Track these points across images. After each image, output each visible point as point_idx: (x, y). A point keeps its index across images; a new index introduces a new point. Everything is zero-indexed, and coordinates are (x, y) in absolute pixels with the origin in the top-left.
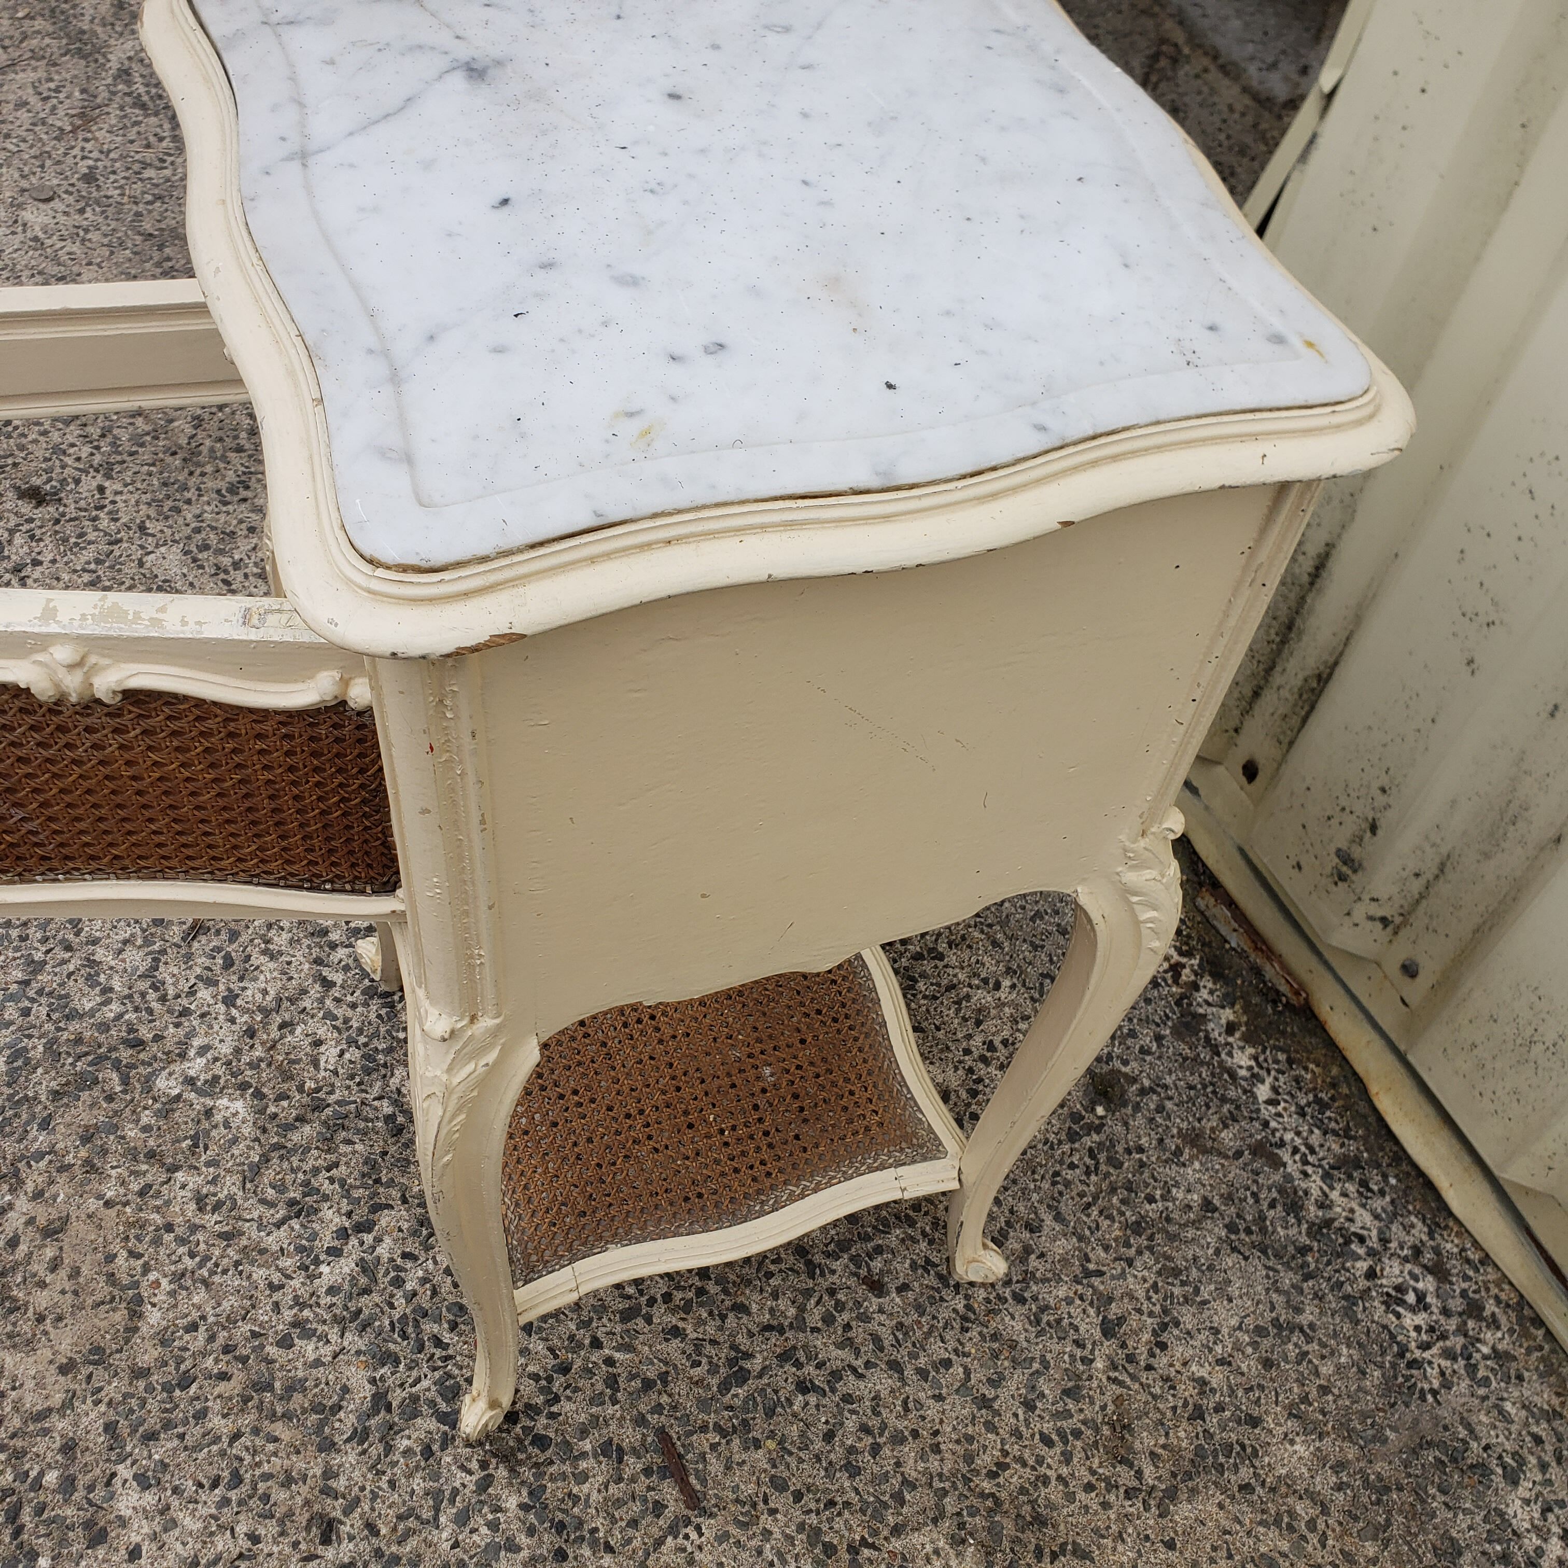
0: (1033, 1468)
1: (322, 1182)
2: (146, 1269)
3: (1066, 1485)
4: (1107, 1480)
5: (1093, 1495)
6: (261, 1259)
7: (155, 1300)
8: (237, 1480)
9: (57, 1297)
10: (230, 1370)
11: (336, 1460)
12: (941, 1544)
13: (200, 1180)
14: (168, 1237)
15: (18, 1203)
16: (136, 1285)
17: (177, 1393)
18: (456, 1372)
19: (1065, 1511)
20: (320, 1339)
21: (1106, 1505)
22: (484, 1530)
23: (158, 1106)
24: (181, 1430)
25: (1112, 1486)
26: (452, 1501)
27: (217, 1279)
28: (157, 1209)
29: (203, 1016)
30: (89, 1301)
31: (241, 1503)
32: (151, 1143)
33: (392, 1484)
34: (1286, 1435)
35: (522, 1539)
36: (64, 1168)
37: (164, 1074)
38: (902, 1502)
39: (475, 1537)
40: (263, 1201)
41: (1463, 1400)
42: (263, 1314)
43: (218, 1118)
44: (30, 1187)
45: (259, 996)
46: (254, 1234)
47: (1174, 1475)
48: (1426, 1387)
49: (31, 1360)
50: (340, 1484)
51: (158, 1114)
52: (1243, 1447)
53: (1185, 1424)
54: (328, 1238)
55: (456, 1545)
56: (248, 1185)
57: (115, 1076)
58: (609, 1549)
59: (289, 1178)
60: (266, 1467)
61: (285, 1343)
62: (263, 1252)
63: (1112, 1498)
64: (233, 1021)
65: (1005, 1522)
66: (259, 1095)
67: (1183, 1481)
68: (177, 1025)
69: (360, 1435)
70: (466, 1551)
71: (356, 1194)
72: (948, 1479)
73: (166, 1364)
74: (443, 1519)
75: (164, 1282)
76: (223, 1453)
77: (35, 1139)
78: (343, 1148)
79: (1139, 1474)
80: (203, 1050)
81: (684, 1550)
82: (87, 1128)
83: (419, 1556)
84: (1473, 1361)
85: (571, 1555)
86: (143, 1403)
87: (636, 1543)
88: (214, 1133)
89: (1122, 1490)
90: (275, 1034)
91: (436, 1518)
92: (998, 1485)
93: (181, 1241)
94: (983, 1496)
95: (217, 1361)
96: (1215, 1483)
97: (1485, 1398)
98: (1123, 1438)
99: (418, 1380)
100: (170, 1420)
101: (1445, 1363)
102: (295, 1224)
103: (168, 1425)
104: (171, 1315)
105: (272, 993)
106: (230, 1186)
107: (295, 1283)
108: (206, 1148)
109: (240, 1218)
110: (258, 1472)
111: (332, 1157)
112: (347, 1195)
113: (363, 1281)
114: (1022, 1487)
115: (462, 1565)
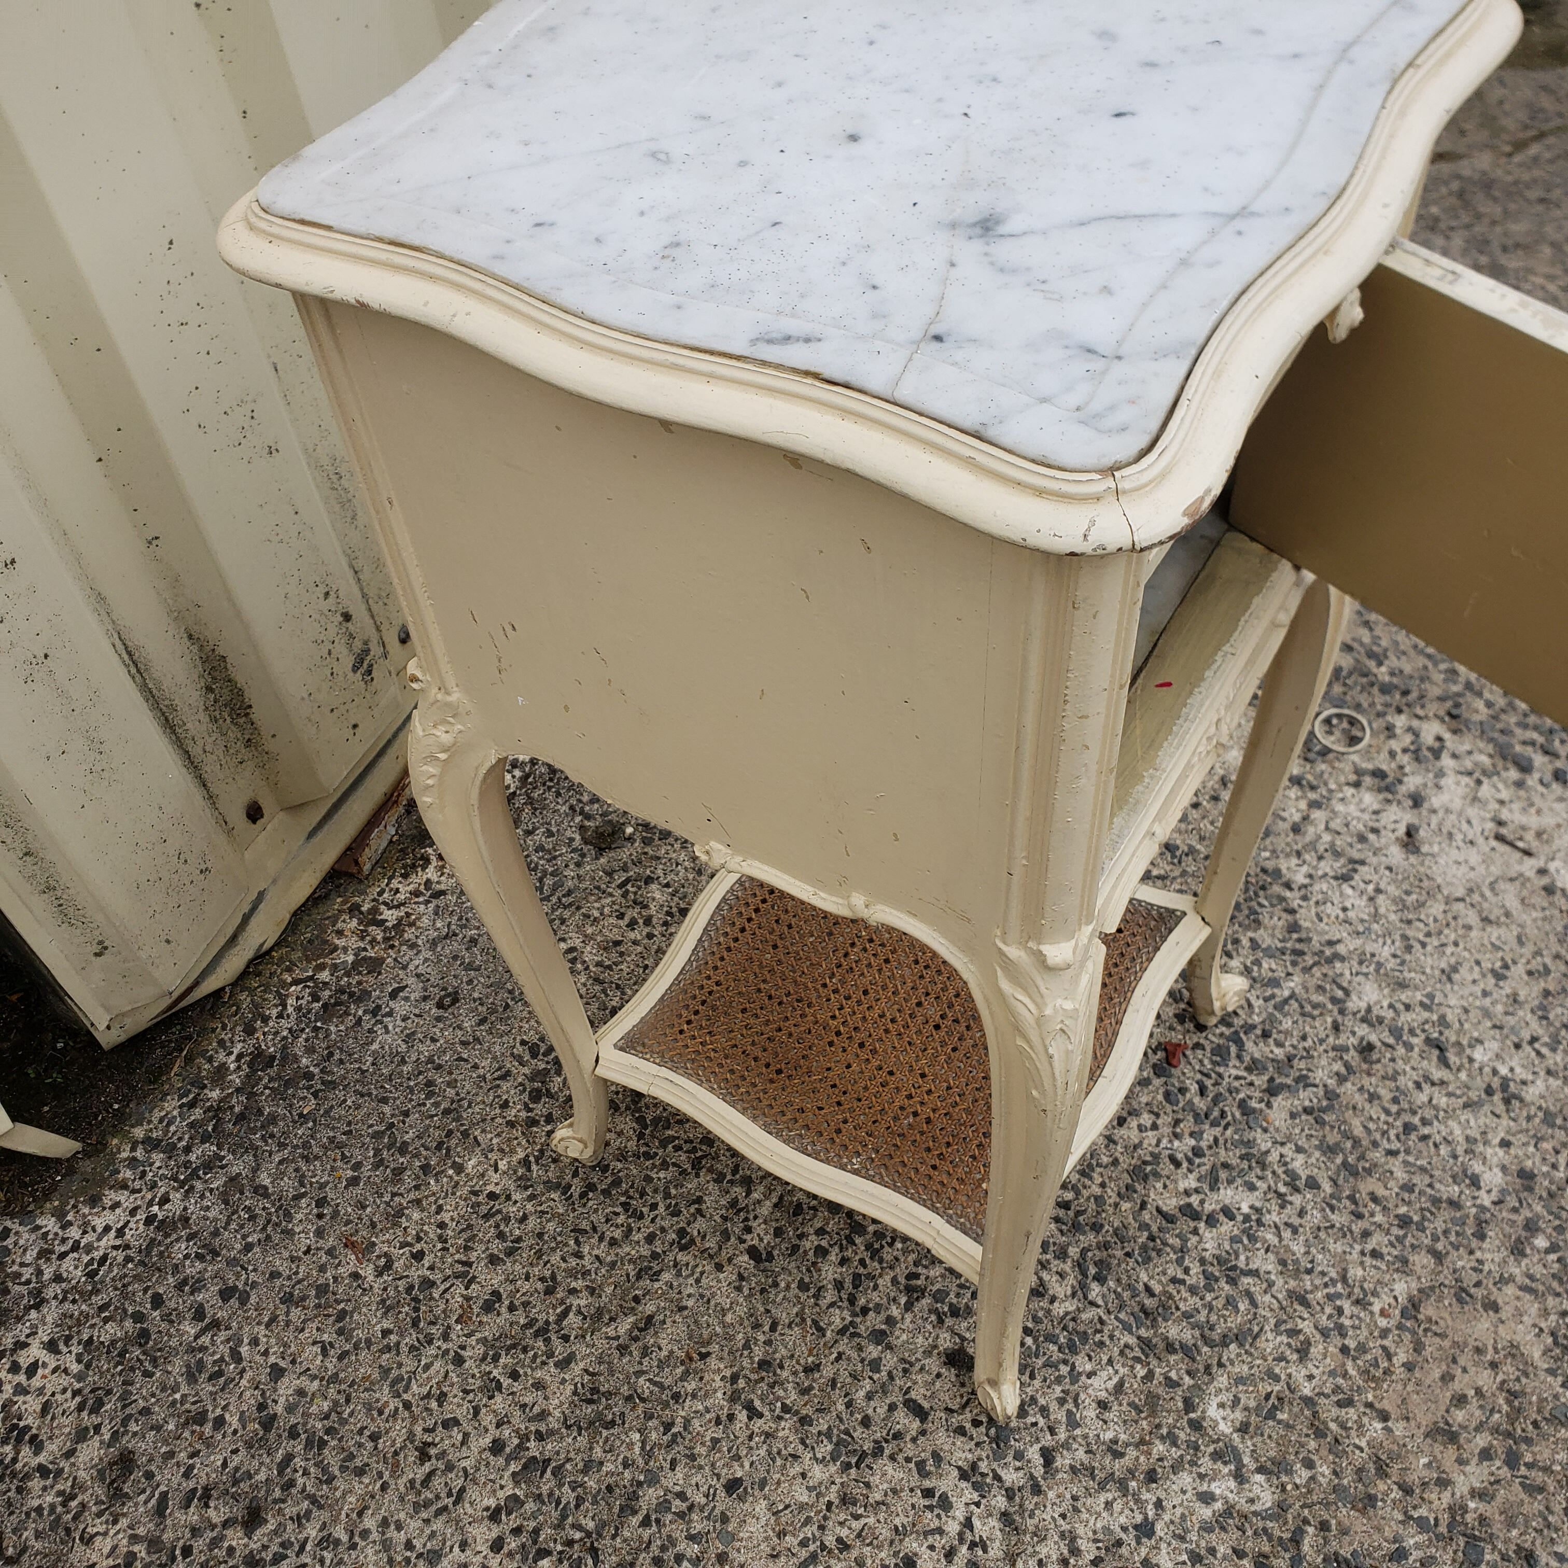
1: (1195, 1276)
2: (1384, 1333)
6: (1290, 1259)
7: (1392, 1301)
8: (1408, 1128)
9: (1472, 1370)
10: (1367, 1199)
11: (1332, 1082)
13: (1292, 1370)
14: (1352, 1344)
15: (1465, 1490)
16: (1400, 1327)
17: (1416, 1218)
18: (1206, 1062)
20: (1285, 1164)
22: (1265, 965)
23: (1284, 1479)
24: (1429, 1190)
26: (1273, 996)
27: (1334, 1275)
28: (1345, 1375)
29: (1182, 1538)
30: (1446, 1343)
31: (1414, 1113)
32: (1312, 1445)
33: (1304, 1038)
35: (1245, 942)
37: (1257, 1507)
39: (1274, 966)
40: (1254, 1303)
42: (1315, 1217)
43: (1239, 1415)
44: (1446, 1497)
45: (1117, 1507)
46: (1280, 1282)
49: (1517, 1338)
50: (1338, 1067)
51: (1290, 1472)
54: (1223, 1229)
55: (1289, 974)
56: (1256, 1329)
57: (1306, 1548)
59: (1220, 1303)
60: (1383, 1117)
61: (1312, 1184)
62: (1283, 1263)
64: (1159, 1504)
66: (1189, 1406)
68: (1212, 1551)
69: (1303, 1081)
70: (1286, 966)
71: (1177, 1242)
73: (1412, 1245)
74: (1286, 993)
75: (1376, 1308)
76: (1408, 1152)
77: (1417, 1546)
78: (1157, 1289)
80: (1207, 1498)
82: (1363, 1511)
83: (1317, 989)
86: (1446, 1232)
88: (1252, 1404)
90: (1132, 1453)
91: (1291, 997)
93: (1342, 1331)
95: (1372, 1215)
99: (1237, 1078)
100: (1433, 1204)
102: (1241, 1262)
103: (1436, 1201)
104: (1388, 1277)
105: (1103, 1497)
106: (1271, 1342)
107: (1274, 1217)
108: (1268, 1396)
109: (1282, 1308)
110: (1391, 1120)
111: (1171, 1289)
112: (1183, 1250)
113: (1223, 1175)
115: (1294, 964)
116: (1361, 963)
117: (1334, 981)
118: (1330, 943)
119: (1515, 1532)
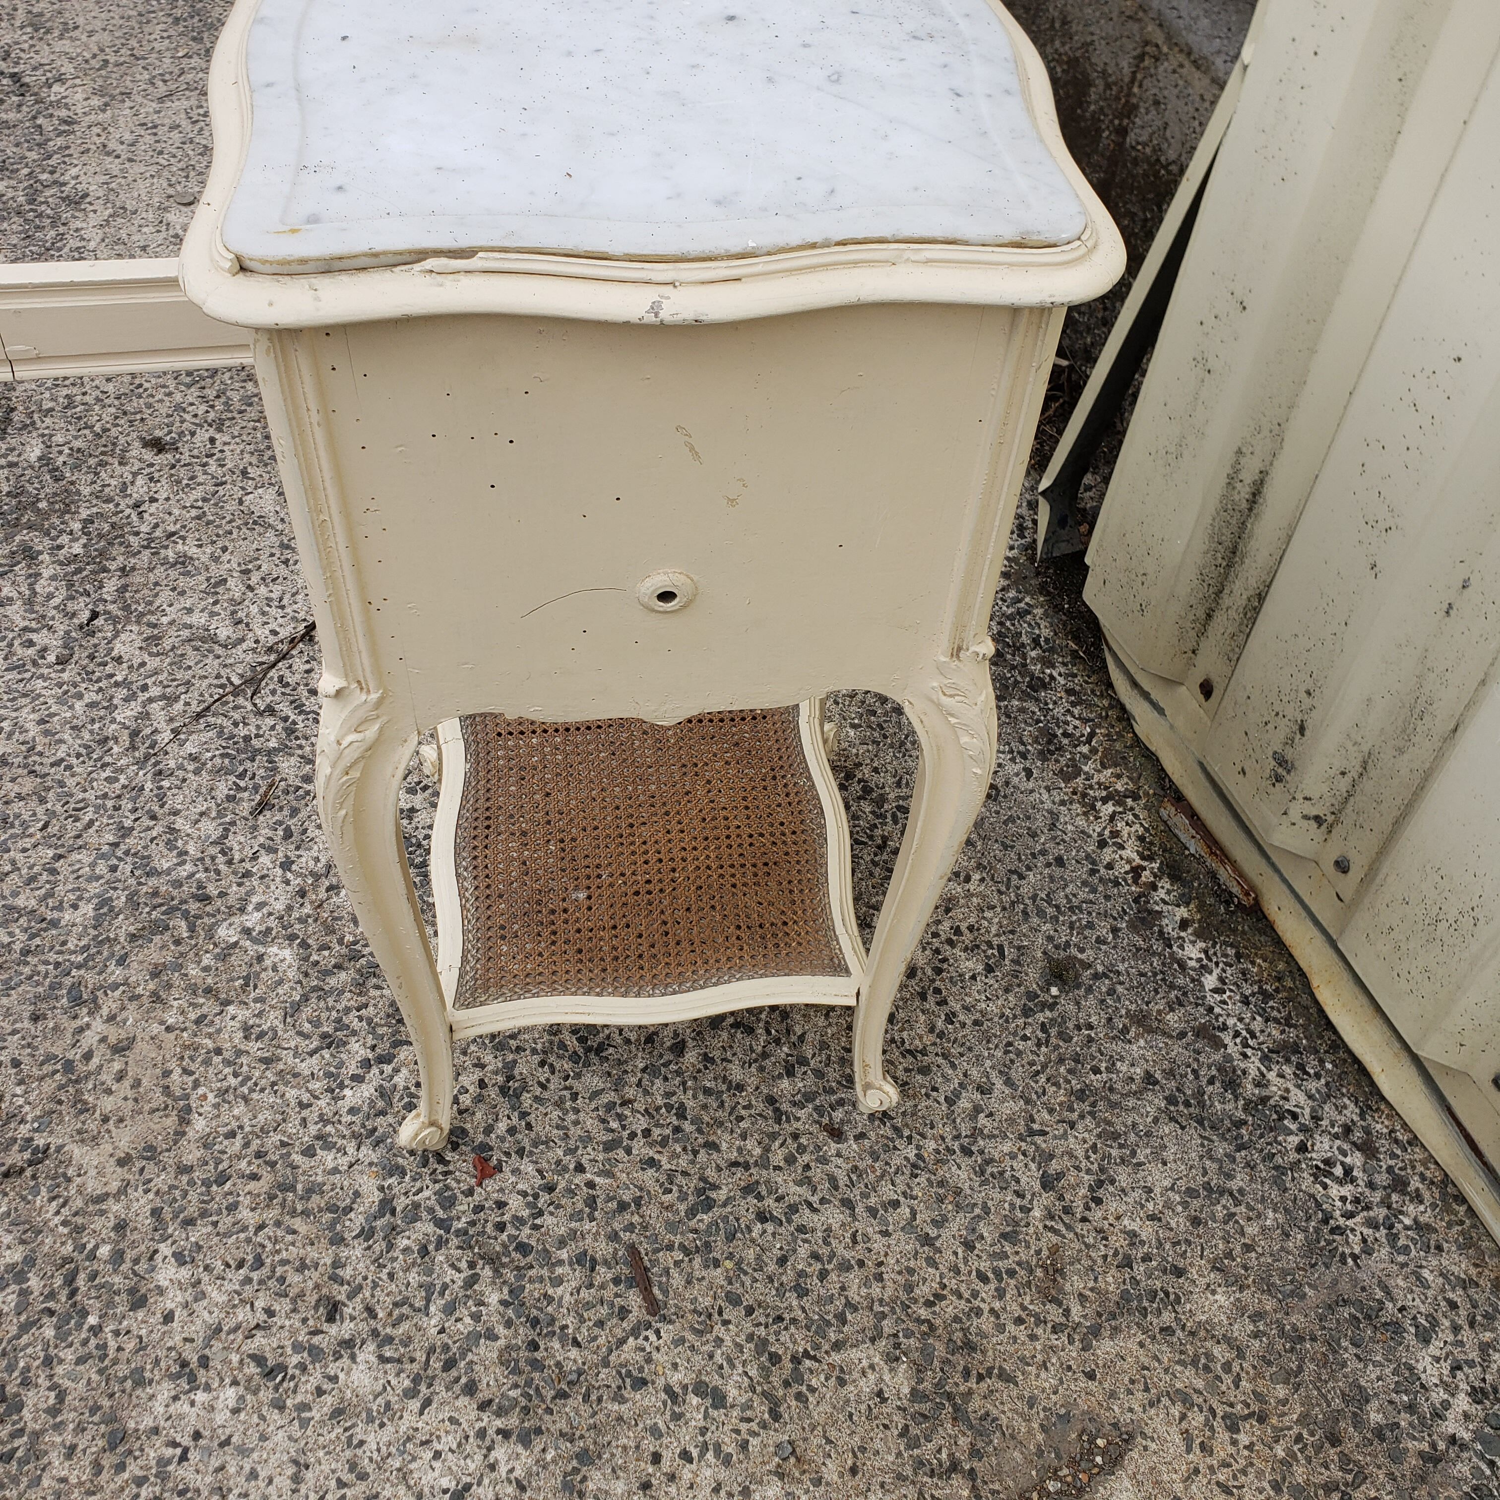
0: (968, 1301)
1: (352, 1020)
2: (196, 1085)
3: (998, 1317)
4: (1036, 1316)
5: (1022, 1327)
6: (294, 1082)
7: (201, 1110)
8: (259, 1263)
9: (120, 1102)
10: (260, 1172)
11: (344, 1253)
12: (876, 1360)
13: (247, 1013)
14: (217, 1059)
15: (94, 1024)
16: (187, 1097)
17: (214, 1188)
18: (454, 1184)
19: (994, 1340)
20: (339, 1151)
21: (1033, 1337)
22: (468, 1320)
23: (218, 950)
24: (215, 1218)
25: (1040, 1321)
26: (442, 1294)
27: (255, 1096)
28: (210, 1036)
29: (262, 877)
30: (147, 1108)
31: (261, 1282)
32: (209, 981)
33: (391, 1276)
34: (1208, 1285)
35: (500, 1330)
36: (135, 998)
37: (225, 924)
38: (844, 1322)
39: (459, 1325)
40: (300, 1034)
41: (1383, 1266)
42: (292, 1127)
43: (268, 962)
44: (105, 1011)
45: (311, 863)
46: (290, 1060)
47: (1100, 1315)
48: (1347, 1251)
49: (95, 1152)
50: (347, 1273)
51: (217, 957)
52: (1167, 1294)
53: (1113, 1271)
54: (353, 1067)
55: (442, 1331)
56: (289, 1020)
57: (183, 924)
58: (576, 1343)
59: (324, 1015)
60: (284, 1254)
61: (309, 1152)
62: (296, 1075)
63: (1039, 1331)
64: (287, 882)
65: (937, 1344)
66: (304, 945)
67: (1108, 1320)
68: (240, 885)
69: (367, 1234)
70: (450, 1337)
71: (380, 1031)
72: (887, 1304)
73: (207, 1164)
74: (432, 1309)
75: (211, 1096)
76: (248, 1241)
77: (113, 973)
78: (373, 993)
79: (1067, 1312)
80: (260, 906)
81: (643, 1350)
82: (156, 966)
83: (410, 1337)
84: (1394, 1231)
85: (542, 1347)
86: (185, 1194)
87: (601, 1341)
88: (263, 975)
89: (1049, 1325)
90: (323, 895)
91: (427, 1307)
92: (934, 1313)
93: (228, 1063)
94: (919, 1321)
95: (250, 1163)
96: (1137, 1324)
97: (1403, 1265)
98: (1055, 1280)
99: (421, 1190)
100: (206, 1210)
101: (1367, 1231)
102: (326, 1053)
103: (204, 1214)
104: (214, 1124)
105: (323, 861)
106: (273, 1019)
107: (322, 1103)
108: (255, 987)
109: (279, 1047)
110: (277, 1258)
111: (363, 999)
112: (373, 1031)
113: (380, 1104)
114: (956, 1317)
115: (446, 1348)
116: (388, 1405)
117: (399, 1361)
118: (427, 1403)
119: (51, 1025)
